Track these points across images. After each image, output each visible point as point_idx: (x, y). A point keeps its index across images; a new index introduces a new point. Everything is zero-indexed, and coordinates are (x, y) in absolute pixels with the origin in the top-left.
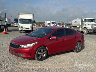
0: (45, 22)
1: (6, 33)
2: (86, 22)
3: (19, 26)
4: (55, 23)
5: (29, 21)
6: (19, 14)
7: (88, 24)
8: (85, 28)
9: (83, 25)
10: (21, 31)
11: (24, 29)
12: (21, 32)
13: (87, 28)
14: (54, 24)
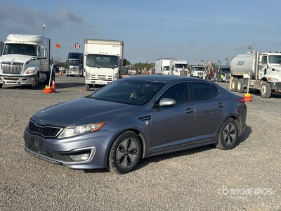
0: (157, 63)
1: (53, 91)
2: (269, 64)
3: (85, 73)
4: (185, 65)
5: (111, 61)
6: (85, 42)
7: (273, 70)
8: (264, 79)
9: (260, 72)
10: (91, 86)
11: (97, 82)
12: (91, 89)
13: (270, 79)
14: (181, 69)
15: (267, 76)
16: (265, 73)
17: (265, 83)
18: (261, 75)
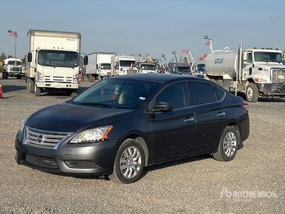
7: (260, 69)
9: (244, 72)
15: (254, 76)
16: (250, 73)
17: (252, 84)
18: (245, 75)
